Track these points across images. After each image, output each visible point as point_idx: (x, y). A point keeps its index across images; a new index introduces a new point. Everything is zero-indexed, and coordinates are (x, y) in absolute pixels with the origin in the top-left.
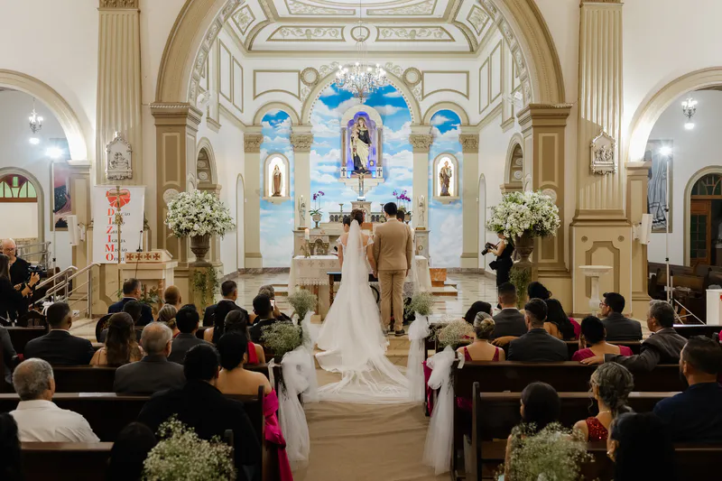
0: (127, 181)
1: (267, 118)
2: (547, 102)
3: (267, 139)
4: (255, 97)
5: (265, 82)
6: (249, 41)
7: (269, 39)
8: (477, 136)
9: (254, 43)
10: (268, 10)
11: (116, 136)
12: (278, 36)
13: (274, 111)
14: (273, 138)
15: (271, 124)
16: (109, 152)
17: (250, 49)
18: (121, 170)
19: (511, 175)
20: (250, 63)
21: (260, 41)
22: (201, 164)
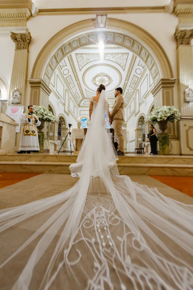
0: (18, 104)
1: (82, 120)
2: (166, 78)
3: (82, 124)
4: (80, 116)
5: (82, 113)
6: (79, 104)
7: (83, 104)
8: (126, 124)
9: (80, 105)
10: (83, 97)
11: (16, 89)
12: (85, 103)
13: (84, 119)
14: (84, 124)
15: (83, 121)
16: (13, 94)
17: (79, 106)
18: (17, 101)
19: (138, 126)
20: (79, 109)
21: (81, 104)
22: (63, 123)
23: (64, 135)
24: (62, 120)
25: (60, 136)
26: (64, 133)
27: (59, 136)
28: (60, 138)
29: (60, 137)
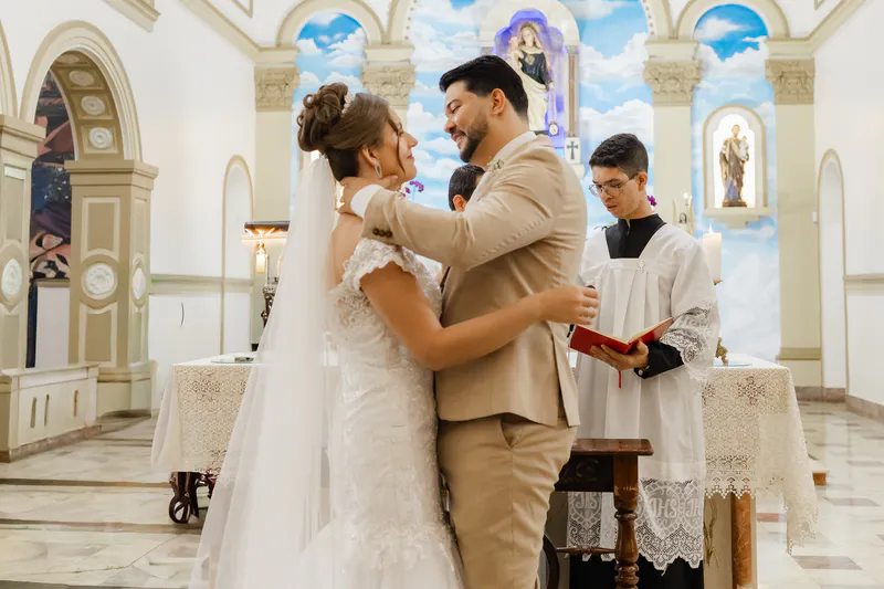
1: (309, 31)
8: (811, 63)
13: (325, 16)
15: (320, 45)
22: (93, 106)
23: (100, 238)
24: (81, 79)
25: (67, 241)
26: (101, 216)
27: (52, 241)
28: (61, 267)
29: (63, 252)
